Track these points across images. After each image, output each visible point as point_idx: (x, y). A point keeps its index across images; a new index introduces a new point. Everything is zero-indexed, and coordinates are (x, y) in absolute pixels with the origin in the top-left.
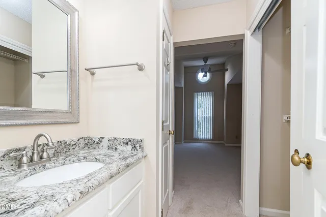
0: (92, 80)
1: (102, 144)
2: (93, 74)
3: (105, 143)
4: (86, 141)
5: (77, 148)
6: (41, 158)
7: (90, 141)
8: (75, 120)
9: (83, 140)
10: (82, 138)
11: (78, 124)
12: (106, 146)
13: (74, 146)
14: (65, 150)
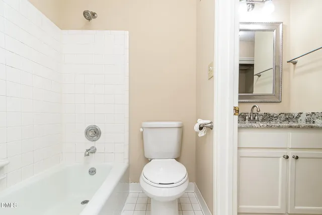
0: (294, 68)
1: (300, 118)
2: (295, 63)
3: (303, 117)
4: (287, 117)
5: (278, 120)
6: (255, 119)
7: (290, 116)
8: (278, 101)
9: (283, 115)
10: (283, 113)
11: (280, 103)
12: (304, 120)
13: (276, 118)
14: (269, 119)
